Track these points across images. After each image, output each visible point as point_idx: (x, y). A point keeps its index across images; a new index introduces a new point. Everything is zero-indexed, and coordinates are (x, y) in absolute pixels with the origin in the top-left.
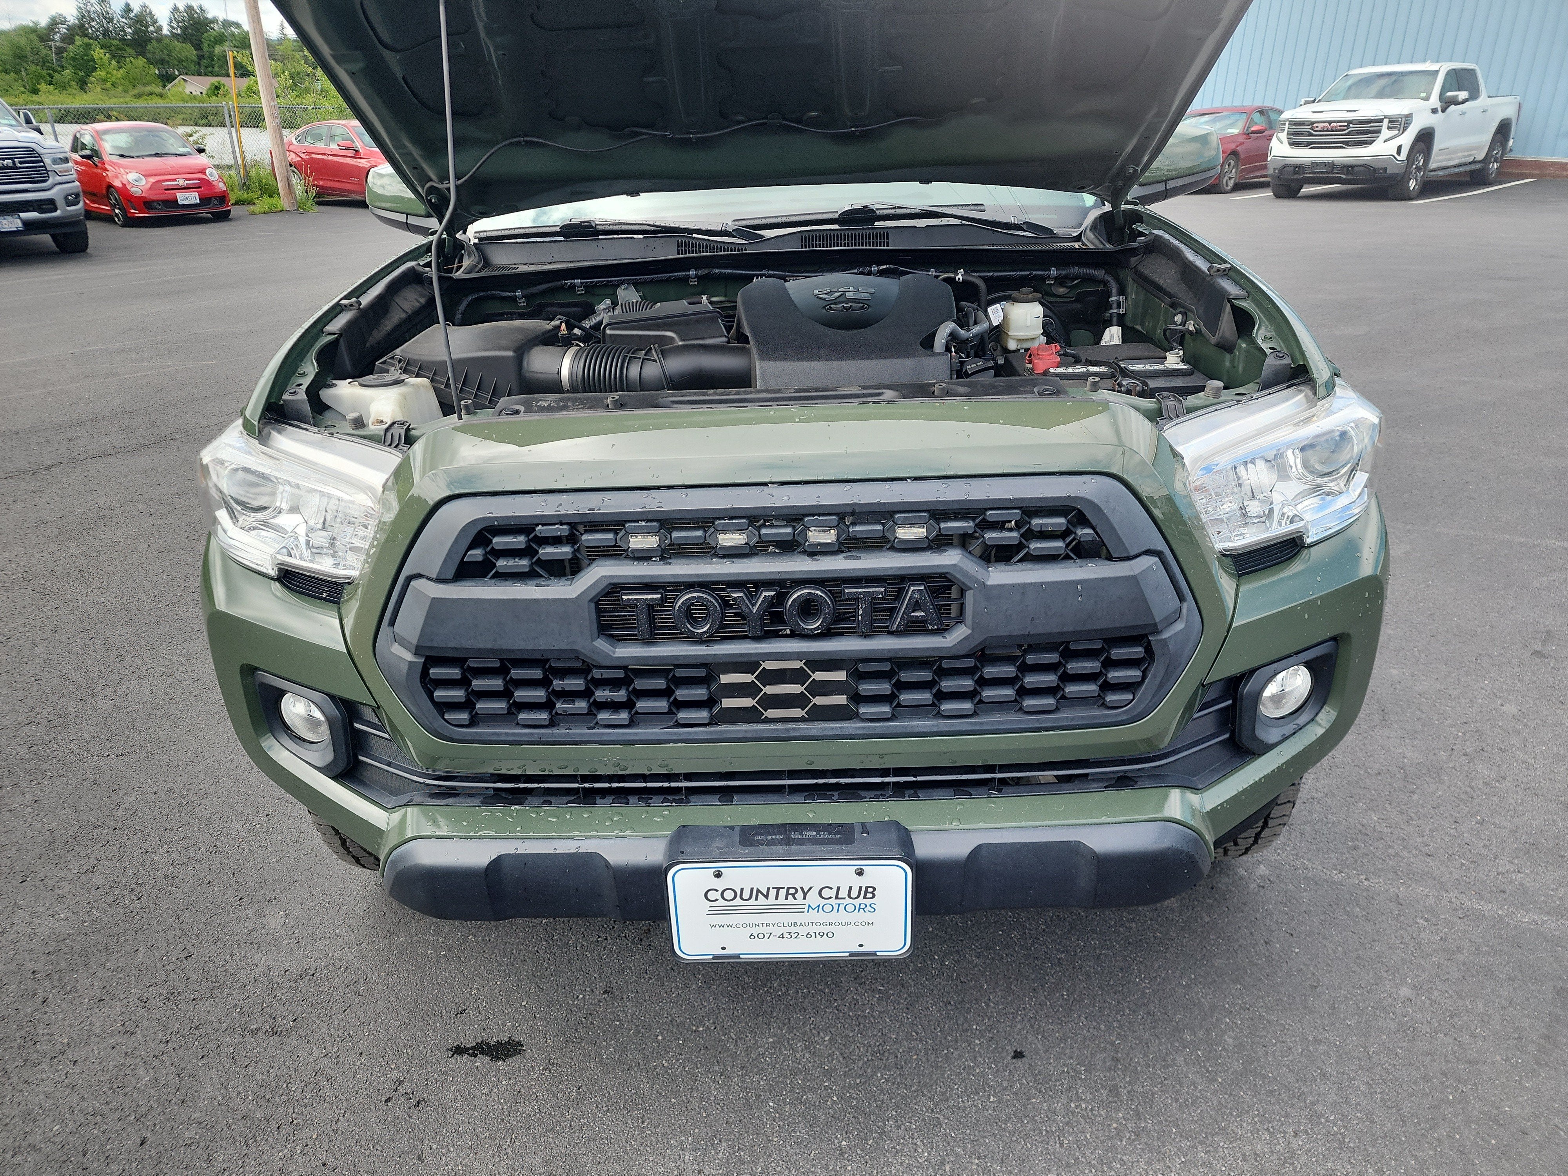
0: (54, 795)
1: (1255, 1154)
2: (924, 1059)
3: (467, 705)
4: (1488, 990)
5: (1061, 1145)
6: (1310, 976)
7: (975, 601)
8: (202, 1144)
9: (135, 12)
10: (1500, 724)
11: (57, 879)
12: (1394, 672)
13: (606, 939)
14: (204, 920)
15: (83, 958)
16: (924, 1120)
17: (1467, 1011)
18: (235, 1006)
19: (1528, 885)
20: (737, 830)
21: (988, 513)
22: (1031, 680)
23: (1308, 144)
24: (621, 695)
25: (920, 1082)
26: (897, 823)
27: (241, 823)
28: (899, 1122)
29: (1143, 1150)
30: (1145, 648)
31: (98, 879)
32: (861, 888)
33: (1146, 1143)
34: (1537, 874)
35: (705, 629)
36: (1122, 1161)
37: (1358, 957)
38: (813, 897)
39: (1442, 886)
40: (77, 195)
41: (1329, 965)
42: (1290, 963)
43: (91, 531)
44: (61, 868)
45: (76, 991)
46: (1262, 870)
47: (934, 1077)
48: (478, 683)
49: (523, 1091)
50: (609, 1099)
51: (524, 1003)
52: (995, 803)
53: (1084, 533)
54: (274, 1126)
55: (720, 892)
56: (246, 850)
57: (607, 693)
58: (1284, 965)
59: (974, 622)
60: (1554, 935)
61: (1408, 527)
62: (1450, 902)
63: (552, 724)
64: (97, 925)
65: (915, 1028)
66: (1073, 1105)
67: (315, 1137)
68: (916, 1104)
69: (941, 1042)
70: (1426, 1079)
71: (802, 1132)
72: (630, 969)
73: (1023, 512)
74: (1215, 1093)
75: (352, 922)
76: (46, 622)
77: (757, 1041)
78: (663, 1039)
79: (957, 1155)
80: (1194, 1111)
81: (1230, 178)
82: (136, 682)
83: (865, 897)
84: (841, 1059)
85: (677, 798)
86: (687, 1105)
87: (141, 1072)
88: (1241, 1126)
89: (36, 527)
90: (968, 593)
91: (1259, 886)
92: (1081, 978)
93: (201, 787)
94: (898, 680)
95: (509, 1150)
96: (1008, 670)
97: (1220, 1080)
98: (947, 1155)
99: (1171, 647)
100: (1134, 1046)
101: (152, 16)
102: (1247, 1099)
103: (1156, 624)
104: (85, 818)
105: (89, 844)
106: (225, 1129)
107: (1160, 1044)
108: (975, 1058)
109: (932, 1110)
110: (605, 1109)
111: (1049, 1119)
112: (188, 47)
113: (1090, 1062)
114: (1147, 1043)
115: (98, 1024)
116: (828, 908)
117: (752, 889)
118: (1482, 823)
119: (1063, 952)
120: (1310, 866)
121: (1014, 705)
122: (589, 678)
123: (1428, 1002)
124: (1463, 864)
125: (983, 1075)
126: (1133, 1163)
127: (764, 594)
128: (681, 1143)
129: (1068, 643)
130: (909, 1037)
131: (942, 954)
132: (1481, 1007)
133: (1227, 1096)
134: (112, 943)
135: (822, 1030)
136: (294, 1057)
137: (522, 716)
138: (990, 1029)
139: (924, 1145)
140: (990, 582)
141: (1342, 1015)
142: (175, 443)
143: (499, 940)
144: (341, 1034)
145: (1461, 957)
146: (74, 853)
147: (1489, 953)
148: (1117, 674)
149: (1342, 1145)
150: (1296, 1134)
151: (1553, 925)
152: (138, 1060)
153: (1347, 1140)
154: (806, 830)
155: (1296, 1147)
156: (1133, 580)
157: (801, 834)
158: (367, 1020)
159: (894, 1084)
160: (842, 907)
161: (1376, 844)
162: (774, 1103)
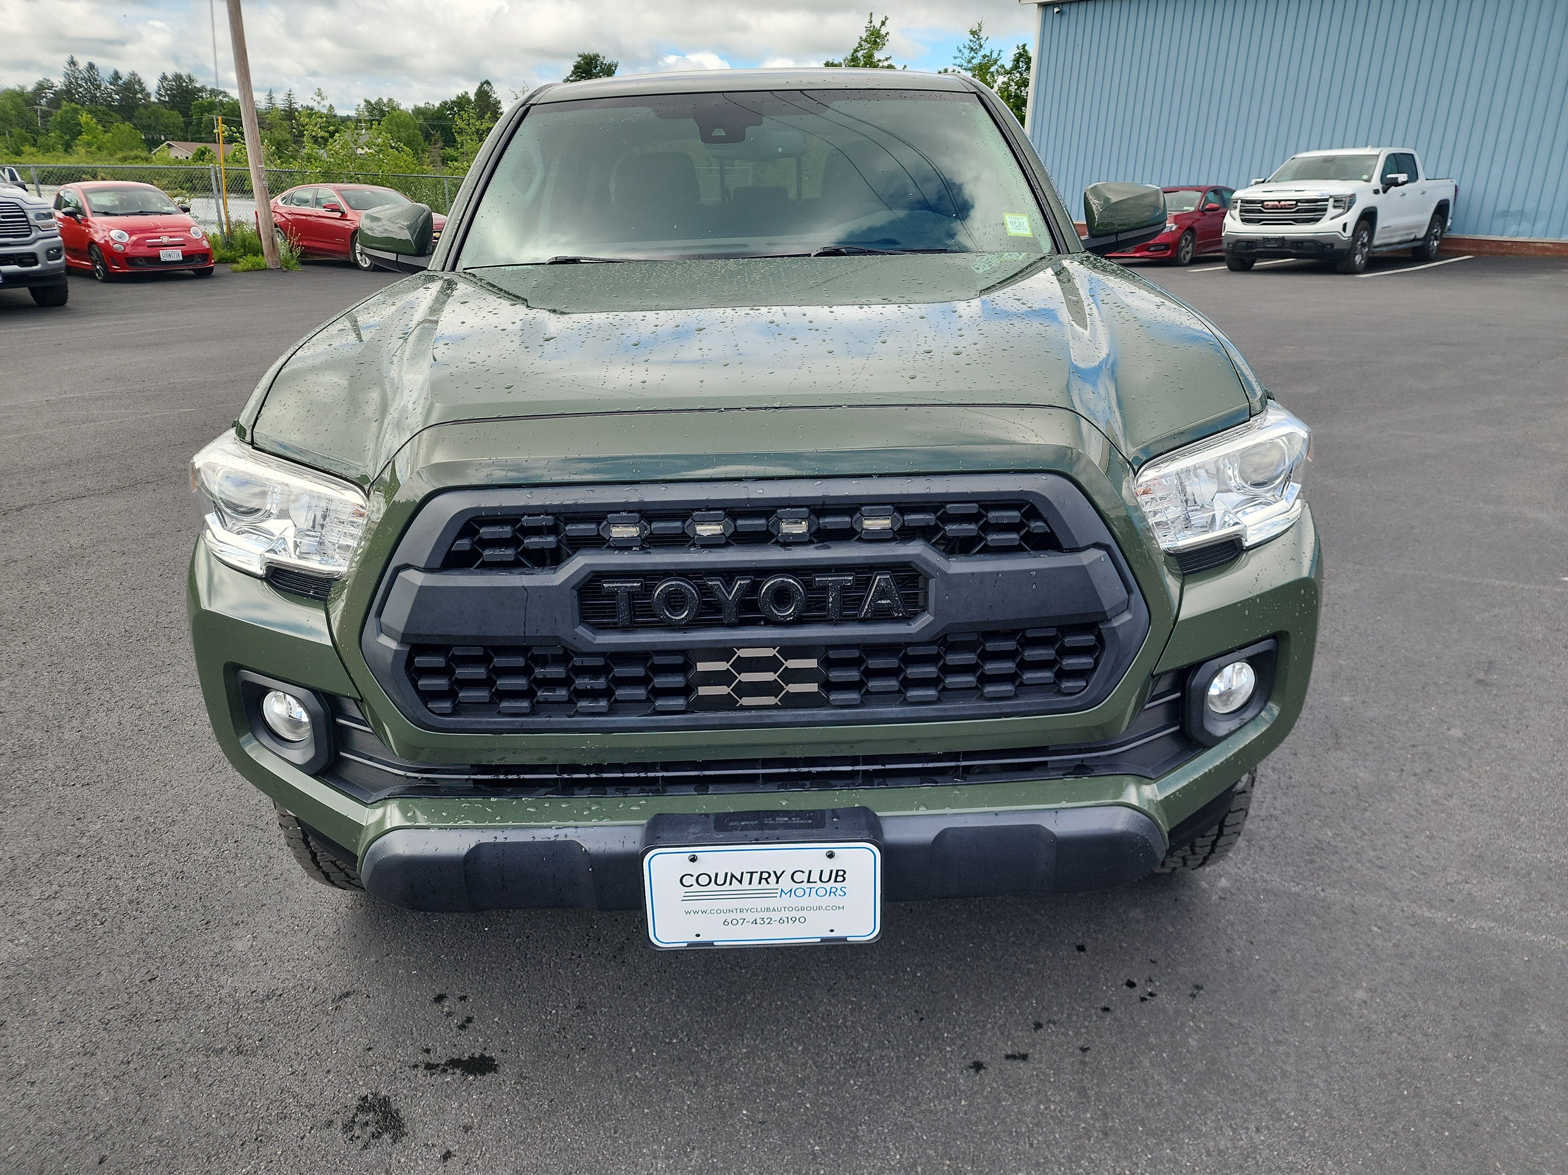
0: (17, 823)
1: (1219, 1150)
2: (896, 1066)
3: (450, 694)
4: (1440, 992)
5: (1031, 1145)
6: (1270, 981)
7: (937, 589)
8: (163, 1162)
9: (123, 79)
10: (1447, 746)
11: (18, 905)
12: (1346, 699)
13: (580, 957)
14: (168, 943)
15: (43, 982)
16: (896, 1124)
17: (1419, 1012)
18: (200, 1027)
19: (1476, 894)
20: (712, 817)
21: (948, 506)
22: (991, 667)
23: (1259, 221)
24: (601, 683)
25: (892, 1088)
26: (865, 809)
27: (209, 849)
28: (872, 1127)
29: (1111, 1148)
30: (1096, 636)
31: (59, 905)
32: (831, 871)
33: (1113, 1141)
34: (1484, 883)
35: (683, 616)
36: (1091, 1161)
37: (1316, 963)
38: (785, 879)
39: (1395, 896)
40: (59, 250)
41: (1287, 971)
42: (1251, 970)
43: (62, 570)
44: (22, 895)
45: (35, 1014)
46: (1223, 882)
47: (906, 1084)
48: (462, 672)
49: (494, 1104)
50: (582, 1110)
51: (496, 1020)
52: (959, 790)
53: (1037, 526)
54: (238, 1143)
55: (695, 878)
56: (214, 875)
57: (587, 681)
58: (1245, 972)
59: (936, 609)
60: (1500, 940)
61: (1357, 567)
62: (1402, 910)
63: (533, 712)
64: (58, 949)
65: (887, 1036)
66: (1042, 1107)
67: (279, 1153)
68: (888, 1109)
69: (912, 1049)
70: (1382, 1076)
71: (776, 1139)
72: (604, 984)
73: (980, 506)
74: (1180, 1092)
75: (322, 943)
76: (13, 656)
77: (730, 1052)
78: (637, 1051)
79: (929, 1156)
80: (1160, 1110)
81: (1187, 252)
82: (104, 714)
83: (836, 881)
84: (814, 1068)
85: (653, 788)
86: (660, 1115)
87: (101, 1092)
88: (1206, 1123)
89: (6, 565)
90: (930, 581)
91: (1220, 898)
92: (1049, 986)
93: (169, 814)
94: (867, 667)
95: (479, 1163)
96: (970, 658)
97: (1185, 1080)
98: (919, 1157)
99: (1120, 635)
100: (1101, 1050)
101: (140, 82)
102: (1211, 1097)
103: (1105, 612)
104: (48, 846)
105: (52, 870)
106: (187, 1147)
107: (1127, 1048)
108: (946, 1064)
109: (905, 1114)
110: (577, 1120)
111: (1020, 1121)
112: (175, 113)
113: (1058, 1066)
114: (1114, 1048)
115: (57, 1046)
116: (800, 892)
117: (726, 874)
118: (1431, 837)
119: (1032, 963)
120: (1268, 879)
121: (975, 691)
122: (570, 666)
123: (1382, 1003)
124: (1414, 876)
125: (954, 1080)
126: (1100, 1161)
127: (739, 582)
128: (654, 1152)
129: (1024, 630)
130: (881, 1046)
131: (914, 967)
132: (1432, 1007)
133: (1191, 1096)
134: (73, 967)
135: (795, 1040)
136: (260, 1076)
137: (504, 704)
138: (961, 1036)
139: (896, 1147)
140: (950, 571)
141: (1301, 1018)
142: (150, 486)
143: (472, 959)
144: (308, 1053)
145: (1413, 962)
146: (35, 880)
147: (1439, 958)
148: (1071, 661)
149: (1302, 1140)
150: (1258, 1130)
151: (1499, 931)
152: (99, 1080)
153: (1307, 1135)
154: (779, 816)
155: (1258, 1142)
156: (1082, 570)
157: (774, 819)
158: (335, 1038)
159: (866, 1090)
160: (814, 891)
161: (1333, 858)
162: (747, 1110)
